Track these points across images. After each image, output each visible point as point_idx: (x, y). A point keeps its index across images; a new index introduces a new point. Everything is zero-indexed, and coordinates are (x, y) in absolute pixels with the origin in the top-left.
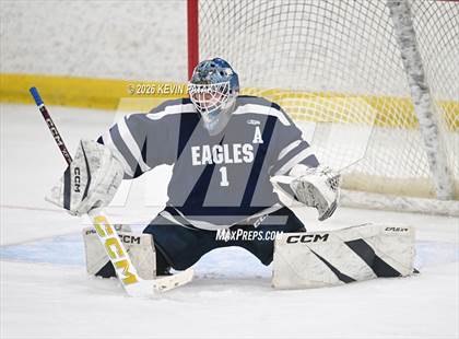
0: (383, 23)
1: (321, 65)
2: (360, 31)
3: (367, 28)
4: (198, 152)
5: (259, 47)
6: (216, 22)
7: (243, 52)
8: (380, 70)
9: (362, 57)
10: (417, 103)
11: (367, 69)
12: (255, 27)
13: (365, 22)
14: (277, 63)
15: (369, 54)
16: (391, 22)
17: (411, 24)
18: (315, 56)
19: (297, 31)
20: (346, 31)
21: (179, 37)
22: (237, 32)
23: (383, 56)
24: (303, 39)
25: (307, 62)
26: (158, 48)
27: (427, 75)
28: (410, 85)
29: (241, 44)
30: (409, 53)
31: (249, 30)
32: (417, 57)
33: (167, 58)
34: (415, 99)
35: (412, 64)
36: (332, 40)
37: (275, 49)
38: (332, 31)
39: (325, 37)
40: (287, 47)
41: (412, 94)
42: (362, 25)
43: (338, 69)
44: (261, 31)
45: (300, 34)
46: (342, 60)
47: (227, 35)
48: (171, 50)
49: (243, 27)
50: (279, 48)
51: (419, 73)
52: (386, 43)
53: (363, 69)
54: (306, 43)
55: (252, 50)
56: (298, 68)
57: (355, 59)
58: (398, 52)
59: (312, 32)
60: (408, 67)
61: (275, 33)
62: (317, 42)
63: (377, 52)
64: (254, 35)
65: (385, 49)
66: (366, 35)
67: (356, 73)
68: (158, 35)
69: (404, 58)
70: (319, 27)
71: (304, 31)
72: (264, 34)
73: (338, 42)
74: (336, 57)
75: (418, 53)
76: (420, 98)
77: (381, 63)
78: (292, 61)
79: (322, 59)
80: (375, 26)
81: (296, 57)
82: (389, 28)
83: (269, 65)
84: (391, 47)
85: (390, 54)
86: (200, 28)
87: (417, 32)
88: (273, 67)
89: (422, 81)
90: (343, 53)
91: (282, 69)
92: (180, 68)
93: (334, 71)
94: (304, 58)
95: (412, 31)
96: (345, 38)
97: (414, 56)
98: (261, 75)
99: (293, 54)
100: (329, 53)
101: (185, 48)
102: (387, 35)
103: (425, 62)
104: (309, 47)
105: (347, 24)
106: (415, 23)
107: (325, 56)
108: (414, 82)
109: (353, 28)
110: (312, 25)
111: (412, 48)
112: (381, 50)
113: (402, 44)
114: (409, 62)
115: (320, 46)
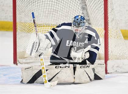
0: (76, 3)
1: (56, 16)
2: (69, 5)
3: (71, 4)
4: (68, 42)
5: (36, 10)
6: (22, 2)
9: (69, 13)
12: (34, 4)
13: (70, 2)
14: (42, 15)
15: (72, 12)
16: (79, 2)
17: (85, 2)
18: (54, 13)
19: (48, 5)
20: (64, 5)
21: (10, 6)
22: (29, 5)
24: (50, 7)
25: (51, 15)
26: (3, 10)
27: (91, 19)
29: (30, 9)
30: (85, 12)
31: (32, 4)
32: (87, 13)
33: (6, 13)
35: (86, 16)
36: (59, 8)
37: (41, 11)
38: (60, 5)
39: (57, 7)
40: (45, 10)
42: (69, 3)
43: (61, 17)
44: (36, 5)
45: (49, 6)
46: (63, 14)
47: (25, 6)
48: (7, 11)
49: (31, 3)
50: (42, 10)
51: (88, 19)
52: (77, 8)
53: (70, 17)
54: (51, 9)
56: (48, 17)
57: (67, 14)
58: (81, 12)
59: (53, 5)
61: (41, 5)
62: (55, 8)
64: (34, 6)
65: (77, 11)
66: (71, 6)
67: (67, 18)
68: (3, 6)
69: (83, 14)
70: (55, 4)
71: (50, 5)
72: (37, 6)
73: (61, 9)
74: (61, 13)
75: (88, 12)
78: (46, 15)
79: (56, 14)
80: (74, 3)
81: (48, 13)
82: (78, 4)
83: (39, 16)
84: (79, 10)
85: (79, 13)
86: (17, 4)
87: (87, 5)
88: (40, 16)
89: (89, 21)
90: (63, 12)
91: (43, 17)
92: (10, 16)
93: (60, 18)
94: (50, 14)
95: (86, 5)
96: (64, 7)
97: (86, 13)
99: (47, 12)
100: (59, 12)
101: (12, 10)
102: (78, 6)
103: (90, 15)
104: (52, 10)
105: (65, 3)
106: (87, 2)
107: (57, 13)
109: (66, 4)
110: (53, 3)
111: (86, 10)
112: (75, 11)
113: (82, 9)
114: (85, 15)
115: (56, 10)
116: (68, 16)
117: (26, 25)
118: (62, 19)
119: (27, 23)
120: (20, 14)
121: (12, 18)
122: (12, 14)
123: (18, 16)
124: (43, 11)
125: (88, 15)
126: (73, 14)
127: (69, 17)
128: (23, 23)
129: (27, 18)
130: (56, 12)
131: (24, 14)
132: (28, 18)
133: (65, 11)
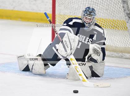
5: (75, 2)
7: (70, 4)
8: (116, 11)
9: (110, 7)
10: (127, 22)
11: (111, 10)
15: (112, 5)
23: (117, 6)
28: (125, 16)
29: (70, 1)
30: (125, 5)
34: (127, 21)
40: (85, 2)
41: (126, 19)
50: (82, 2)
51: (128, 12)
52: (118, 2)
55: (74, 3)
57: (107, 7)
58: (122, 5)
60: (125, 10)
62: (95, 1)
63: (115, 5)
67: (107, 12)
74: (101, 6)
76: (128, 21)
77: (116, 8)
83: (79, 8)
84: (120, 3)
85: (119, 6)
89: (129, 15)
93: (100, 11)
97: (127, 7)
98: (76, 12)
100: (99, 5)
104: (92, 3)
107: (97, 6)
108: (126, 15)
111: (126, 4)
112: (116, 4)
113: (123, 3)
114: (125, 8)
115: (96, 3)
116: (108, 9)
117: (66, 17)
118: (102, 12)
119: (66, 15)
120: (60, 6)
121: (51, 9)
122: (51, 6)
123: (58, 8)
124: (83, 4)
125: (129, 9)
126: (113, 7)
127: (109, 11)
128: (62, 16)
129: (66, 10)
130: (97, 4)
131: (64, 6)
132: (68, 11)
133: (106, 4)
